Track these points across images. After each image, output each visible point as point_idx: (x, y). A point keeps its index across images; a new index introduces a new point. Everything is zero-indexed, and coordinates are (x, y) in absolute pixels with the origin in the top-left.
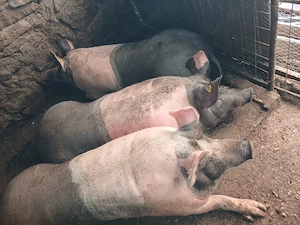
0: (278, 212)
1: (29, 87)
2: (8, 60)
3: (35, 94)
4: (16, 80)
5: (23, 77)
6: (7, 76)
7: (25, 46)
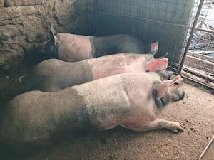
0: (192, 129)
1: (17, 50)
2: (12, 27)
3: (19, 56)
4: (11, 43)
5: (16, 42)
6: (7, 37)
7: (27, 23)
